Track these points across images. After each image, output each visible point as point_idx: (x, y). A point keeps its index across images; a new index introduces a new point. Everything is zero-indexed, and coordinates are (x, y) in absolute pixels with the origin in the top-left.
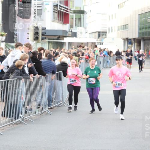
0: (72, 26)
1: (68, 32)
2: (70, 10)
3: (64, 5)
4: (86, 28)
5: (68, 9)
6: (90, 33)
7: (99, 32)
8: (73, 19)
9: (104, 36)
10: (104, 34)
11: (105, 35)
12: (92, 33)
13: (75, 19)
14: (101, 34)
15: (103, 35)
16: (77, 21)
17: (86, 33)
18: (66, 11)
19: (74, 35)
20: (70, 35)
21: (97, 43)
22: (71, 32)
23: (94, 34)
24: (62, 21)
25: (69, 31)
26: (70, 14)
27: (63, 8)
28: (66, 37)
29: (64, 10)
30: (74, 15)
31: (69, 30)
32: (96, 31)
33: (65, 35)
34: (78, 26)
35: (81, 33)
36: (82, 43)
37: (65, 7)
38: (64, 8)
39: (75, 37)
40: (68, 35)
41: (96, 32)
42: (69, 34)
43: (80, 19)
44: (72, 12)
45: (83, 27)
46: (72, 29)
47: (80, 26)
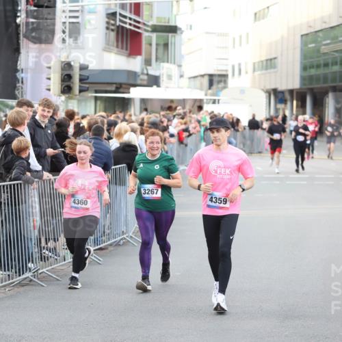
0: (148, 62)
1: (139, 76)
2: (144, 24)
3: (131, 12)
4: (180, 66)
5: (139, 22)
6: (190, 78)
7: (211, 76)
8: (151, 45)
9: (222, 85)
10: (223, 79)
11: (225, 82)
12: (194, 77)
13: (157, 45)
14: (215, 79)
15: (219, 82)
16: (161, 49)
17: (181, 76)
18: (135, 26)
19: (154, 81)
20: (145, 83)
21: (205, 101)
22: (147, 74)
23: (198, 81)
24: (127, 50)
25: (143, 74)
26: (145, 35)
27: (128, 21)
28: (135, 86)
29: (130, 24)
30: (154, 35)
31: (143, 70)
32: (203, 73)
33: (132, 82)
34: (163, 62)
35: (170, 77)
36: (172, 101)
37: (133, 17)
38: (130, 19)
39: (155, 87)
40: (139, 82)
41: (202, 76)
42: (141, 80)
43: (166, 45)
44: (149, 29)
45: (174, 63)
46: (148, 68)
47: (168, 62)
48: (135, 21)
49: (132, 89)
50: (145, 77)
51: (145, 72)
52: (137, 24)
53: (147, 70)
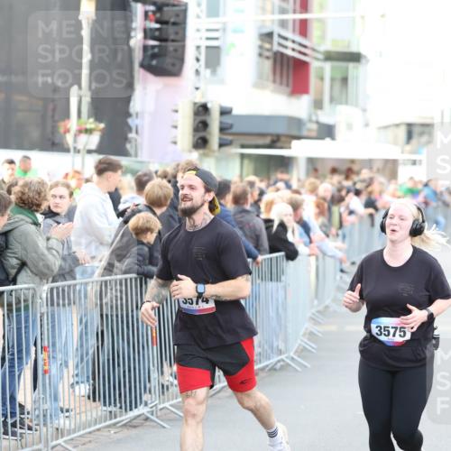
0: (318, 104)
1: (304, 124)
2: (314, 50)
3: (294, 31)
4: (364, 110)
5: (305, 47)
6: (380, 128)
7: (410, 126)
8: (322, 79)
9: (424, 139)
10: (427, 129)
11: (430, 134)
12: (386, 127)
13: (333, 79)
14: (416, 130)
15: (421, 134)
16: (337, 85)
17: (367, 125)
18: (300, 53)
19: (327, 132)
20: (314, 134)
21: (400, 162)
22: (317, 122)
23: (390, 133)
24: (288, 85)
25: (310, 121)
26: (315, 65)
27: (289, 44)
28: (298, 138)
29: (293, 50)
30: (328, 66)
31: (310, 116)
32: (397, 122)
33: (295, 133)
34: (341, 103)
35: (350, 127)
36: (353, 161)
37: (298, 39)
38: (294, 42)
39: (328, 140)
40: (305, 133)
41: (397, 125)
42: (309, 130)
43: (345, 80)
44: (321, 56)
45: (357, 106)
46: (319, 112)
47: (347, 103)
48: (301, 45)
49: (295, 143)
50: (314, 127)
51: (314, 118)
52: (303, 50)
53: (317, 115)
